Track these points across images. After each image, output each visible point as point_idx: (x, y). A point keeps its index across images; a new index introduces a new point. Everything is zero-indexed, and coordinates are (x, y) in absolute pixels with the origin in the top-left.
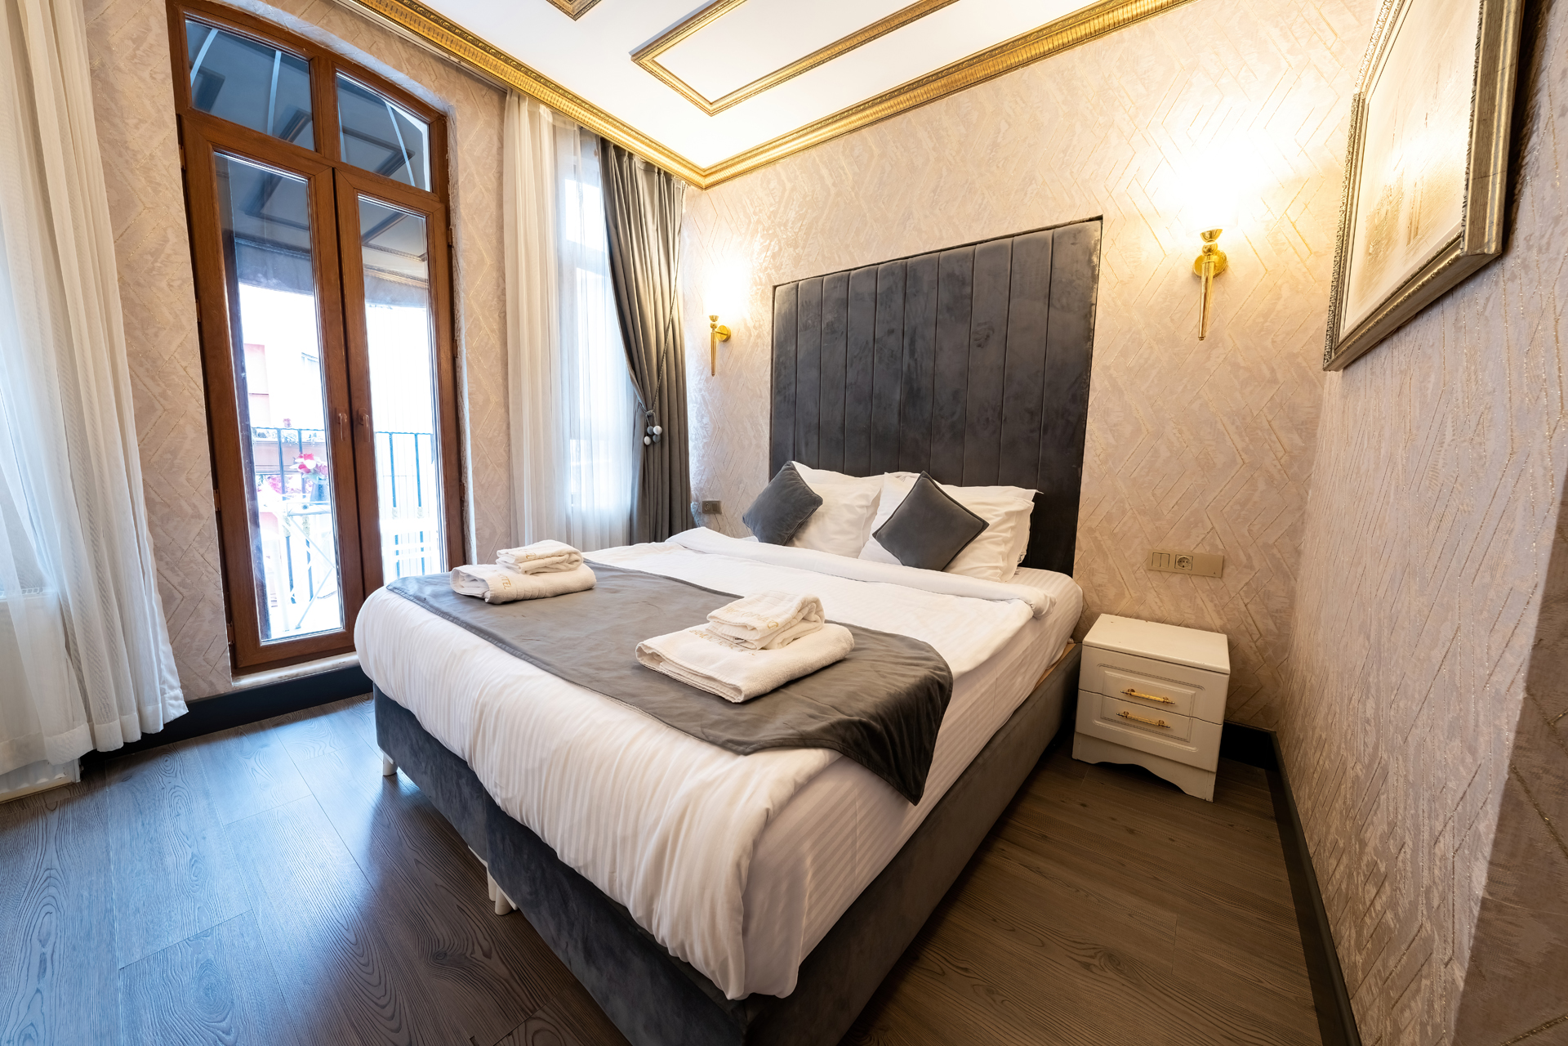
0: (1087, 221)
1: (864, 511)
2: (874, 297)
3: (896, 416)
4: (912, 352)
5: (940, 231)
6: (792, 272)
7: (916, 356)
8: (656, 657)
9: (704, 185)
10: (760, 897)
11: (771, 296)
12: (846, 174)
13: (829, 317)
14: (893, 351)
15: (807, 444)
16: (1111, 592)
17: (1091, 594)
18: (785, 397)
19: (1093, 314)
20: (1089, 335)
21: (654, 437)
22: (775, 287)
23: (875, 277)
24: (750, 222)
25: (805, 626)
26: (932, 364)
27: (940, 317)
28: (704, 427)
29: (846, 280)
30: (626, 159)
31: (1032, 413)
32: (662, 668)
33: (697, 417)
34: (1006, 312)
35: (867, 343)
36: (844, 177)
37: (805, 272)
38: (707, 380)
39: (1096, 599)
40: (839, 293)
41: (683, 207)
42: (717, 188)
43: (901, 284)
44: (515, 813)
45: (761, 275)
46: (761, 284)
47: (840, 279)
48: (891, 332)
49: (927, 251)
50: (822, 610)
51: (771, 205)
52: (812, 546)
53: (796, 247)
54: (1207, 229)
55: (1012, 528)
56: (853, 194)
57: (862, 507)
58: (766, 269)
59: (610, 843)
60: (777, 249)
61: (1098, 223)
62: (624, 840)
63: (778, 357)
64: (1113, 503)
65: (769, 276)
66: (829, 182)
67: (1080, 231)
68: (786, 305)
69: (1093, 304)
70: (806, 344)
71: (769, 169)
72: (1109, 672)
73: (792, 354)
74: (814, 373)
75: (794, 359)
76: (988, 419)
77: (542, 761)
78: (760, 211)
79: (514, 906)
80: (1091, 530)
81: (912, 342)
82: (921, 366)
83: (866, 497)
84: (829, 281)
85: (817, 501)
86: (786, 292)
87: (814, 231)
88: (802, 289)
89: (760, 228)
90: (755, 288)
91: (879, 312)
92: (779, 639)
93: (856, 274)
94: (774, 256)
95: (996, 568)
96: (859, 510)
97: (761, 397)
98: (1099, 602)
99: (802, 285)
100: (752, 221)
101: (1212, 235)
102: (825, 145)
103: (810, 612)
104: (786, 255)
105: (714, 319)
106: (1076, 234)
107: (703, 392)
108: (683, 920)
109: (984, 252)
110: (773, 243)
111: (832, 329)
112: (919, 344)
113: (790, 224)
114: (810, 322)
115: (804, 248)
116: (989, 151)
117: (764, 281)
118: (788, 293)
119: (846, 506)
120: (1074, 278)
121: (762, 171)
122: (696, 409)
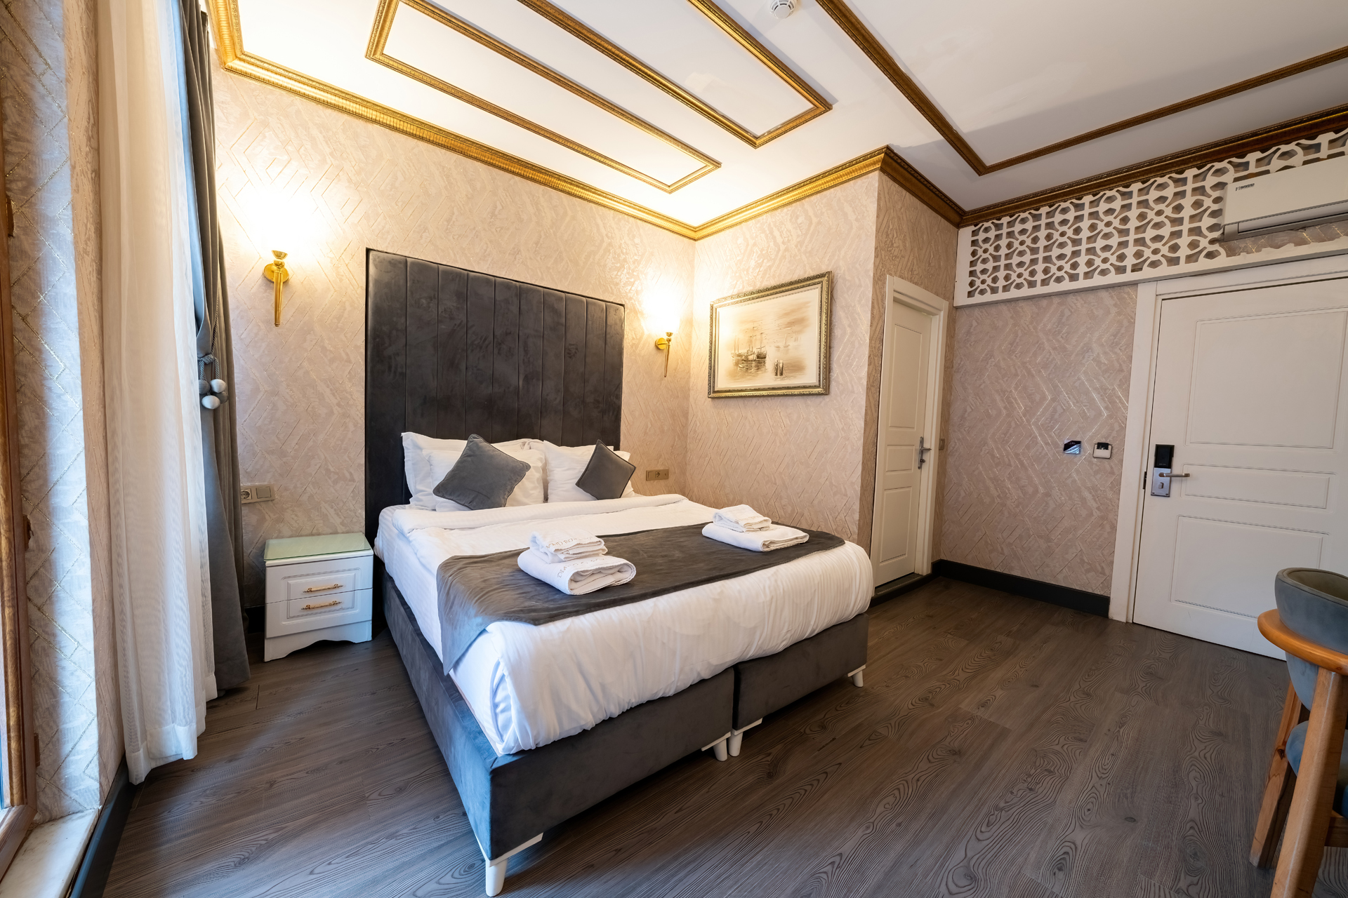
0: (619, 305)
2: (493, 302)
5: (541, 273)
6: (395, 244)
7: (530, 355)
9: (230, 65)
11: (363, 258)
13: (447, 303)
14: (510, 348)
19: (623, 354)
20: (622, 364)
22: (370, 250)
24: (325, 160)
27: (546, 332)
29: (466, 278)
34: (585, 342)
35: (487, 336)
36: (456, 188)
37: (413, 251)
40: (458, 286)
43: (516, 300)
45: (343, 228)
46: (346, 238)
47: (456, 274)
48: (508, 333)
51: (360, 160)
54: (669, 331)
58: (354, 225)
60: (371, 211)
61: (623, 307)
65: (356, 233)
67: (616, 309)
68: (387, 274)
69: (623, 349)
73: (400, 326)
81: (526, 345)
82: (533, 363)
84: (444, 272)
88: (412, 266)
89: (343, 176)
93: (475, 276)
99: (411, 263)
101: (669, 335)
105: (279, 255)
109: (570, 300)
110: (365, 203)
111: (453, 316)
114: (423, 301)
116: (570, 238)
117: (349, 236)
118: (388, 263)
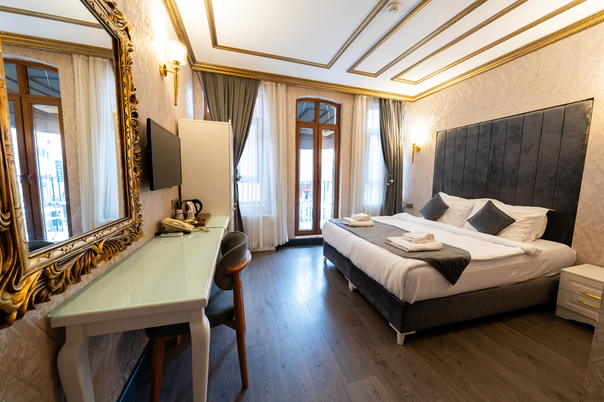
0: (586, 100)
1: (467, 212)
2: (478, 135)
3: (485, 178)
4: (494, 154)
5: (509, 109)
6: (445, 127)
7: (495, 156)
8: (390, 241)
9: (413, 101)
10: (407, 282)
11: (436, 136)
12: (468, 92)
13: (458, 142)
14: (485, 154)
15: (447, 186)
16: (594, 255)
17: (582, 255)
18: (440, 170)
19: (587, 138)
20: (584, 147)
21: (391, 183)
22: (438, 133)
23: (478, 128)
24: (429, 111)
25: (428, 240)
26: (502, 159)
27: (507, 141)
28: (409, 179)
29: (466, 129)
30: (387, 101)
31: (551, 179)
32: (391, 243)
33: (406, 176)
34: (539, 139)
35: (474, 151)
36: (467, 93)
37: (449, 127)
38: (410, 164)
39: (584, 257)
40: (464, 134)
41: (405, 108)
42: (418, 101)
43: (490, 130)
44: (359, 267)
45: (433, 129)
46: (432, 132)
47: (464, 129)
48: (485, 147)
49: (502, 117)
50: (434, 237)
51: (438, 105)
52: (444, 222)
53: (447, 118)
55: (531, 223)
56: (471, 99)
57: (466, 210)
58: (435, 126)
59: (379, 271)
60: (439, 119)
61: (591, 101)
62: (382, 270)
63: (438, 156)
64: (596, 218)
65: (436, 129)
66: (461, 95)
67: (580, 106)
68: (442, 139)
69: (586, 135)
70: (448, 152)
71: (438, 93)
72: (574, 284)
73: (443, 155)
74: (452, 162)
75: (444, 157)
76: (529, 180)
77: (366, 256)
78: (433, 107)
79: (355, 288)
80: (582, 228)
81: (494, 151)
82: (498, 160)
83: (467, 207)
84: (459, 130)
85: (447, 207)
86: (442, 134)
87: (454, 113)
88: (448, 133)
89: (433, 113)
90: (430, 133)
91: (480, 140)
92: (421, 242)
93: (471, 127)
94: (438, 122)
95: (520, 237)
96: (464, 211)
97: (430, 170)
98: (586, 259)
99: (448, 132)
100: (430, 111)
102: (460, 83)
103: (430, 237)
104: (443, 121)
105: (414, 144)
106: (577, 107)
107: (409, 168)
108: (393, 283)
109: (528, 117)
110: (438, 118)
111: (460, 147)
112: (497, 152)
113: (445, 111)
114: (451, 144)
115: (450, 119)
116: (534, 78)
117: (433, 131)
118: (443, 135)
119: (459, 210)
120: (576, 124)
121: (435, 94)
122: (406, 173)
